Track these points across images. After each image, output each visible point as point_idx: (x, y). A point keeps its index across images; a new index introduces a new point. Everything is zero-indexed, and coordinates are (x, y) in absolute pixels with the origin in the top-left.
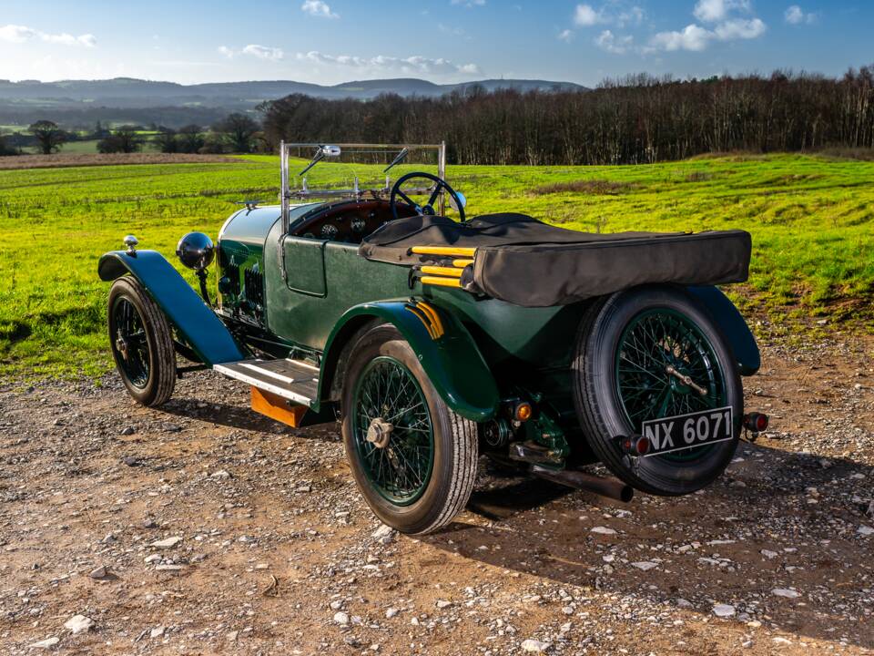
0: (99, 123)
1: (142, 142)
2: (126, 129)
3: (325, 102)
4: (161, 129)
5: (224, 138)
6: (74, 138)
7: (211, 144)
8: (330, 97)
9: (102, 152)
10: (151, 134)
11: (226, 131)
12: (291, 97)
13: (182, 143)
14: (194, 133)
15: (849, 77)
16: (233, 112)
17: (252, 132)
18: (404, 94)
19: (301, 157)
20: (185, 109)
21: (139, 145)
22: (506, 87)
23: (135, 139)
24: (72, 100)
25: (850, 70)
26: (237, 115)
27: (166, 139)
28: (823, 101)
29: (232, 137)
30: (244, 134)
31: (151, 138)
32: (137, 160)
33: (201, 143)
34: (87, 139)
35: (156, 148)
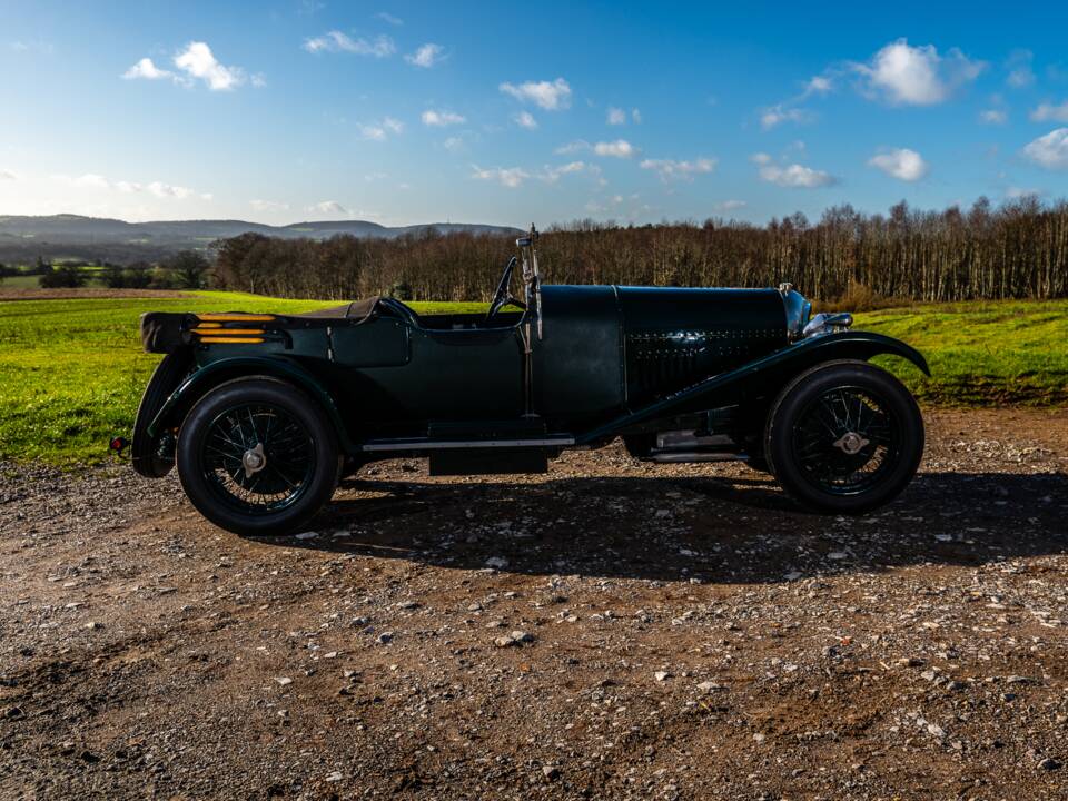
0: (40, 258)
1: (89, 278)
2: (68, 264)
3: (279, 241)
4: (107, 265)
5: (174, 275)
6: (14, 273)
7: (160, 281)
8: (284, 237)
9: (44, 287)
10: (97, 270)
11: (175, 268)
12: (245, 235)
13: (129, 279)
14: (143, 269)
15: (774, 226)
16: (182, 249)
17: (203, 269)
18: (359, 235)
19: (254, 293)
20: (131, 245)
21: (85, 280)
22: (459, 230)
23: (80, 275)
24: (10, 235)
25: (774, 220)
26: (188, 253)
27: (112, 275)
28: (752, 247)
29: (182, 274)
30: (194, 271)
31: (97, 274)
32: (86, 295)
33: (149, 279)
34: (28, 274)
35: (103, 284)
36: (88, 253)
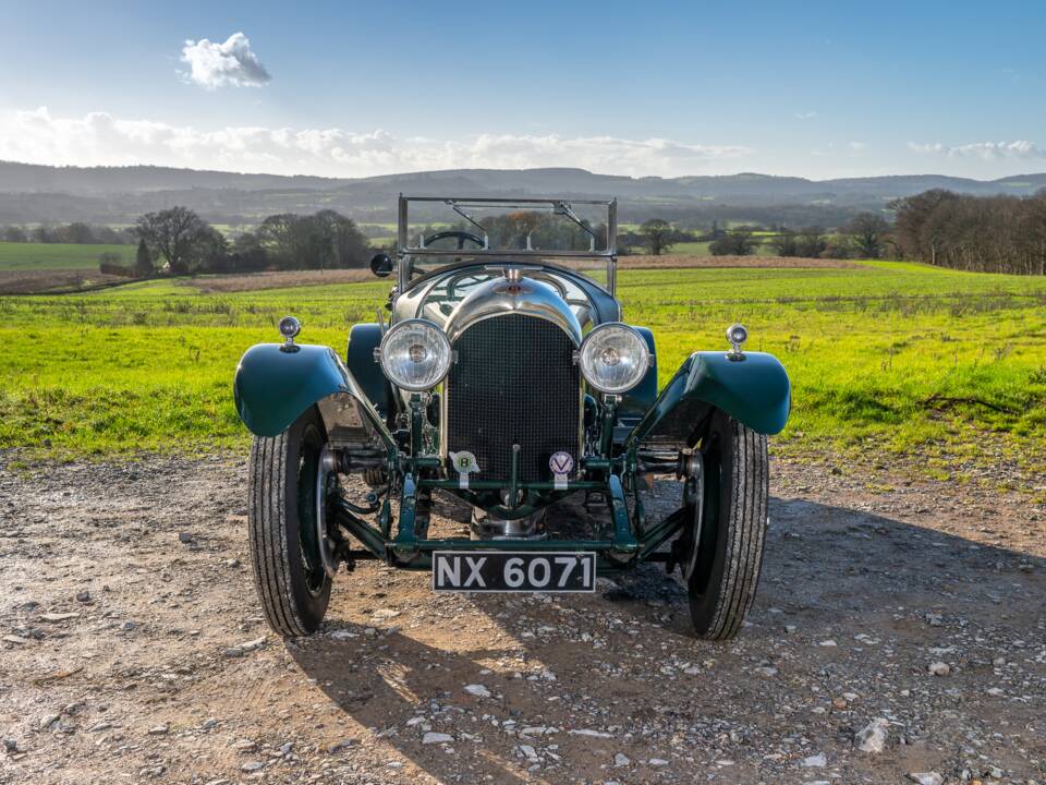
0: (716, 222)
1: (757, 244)
2: (742, 229)
3: (970, 199)
4: (782, 229)
5: (850, 241)
6: (688, 239)
7: (835, 248)
9: (714, 254)
10: (768, 235)
11: (853, 233)
12: (929, 193)
13: (802, 246)
14: (816, 234)
16: (864, 211)
17: (883, 234)
19: (936, 264)
20: (812, 207)
21: (754, 247)
23: (748, 241)
24: (690, 198)
26: (868, 215)
27: (784, 241)
29: (859, 240)
30: (873, 237)
31: (765, 240)
32: (745, 264)
33: (823, 246)
34: (701, 240)
35: (773, 251)
36: (764, 216)
